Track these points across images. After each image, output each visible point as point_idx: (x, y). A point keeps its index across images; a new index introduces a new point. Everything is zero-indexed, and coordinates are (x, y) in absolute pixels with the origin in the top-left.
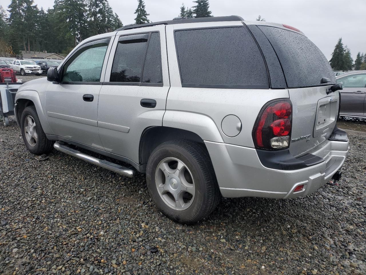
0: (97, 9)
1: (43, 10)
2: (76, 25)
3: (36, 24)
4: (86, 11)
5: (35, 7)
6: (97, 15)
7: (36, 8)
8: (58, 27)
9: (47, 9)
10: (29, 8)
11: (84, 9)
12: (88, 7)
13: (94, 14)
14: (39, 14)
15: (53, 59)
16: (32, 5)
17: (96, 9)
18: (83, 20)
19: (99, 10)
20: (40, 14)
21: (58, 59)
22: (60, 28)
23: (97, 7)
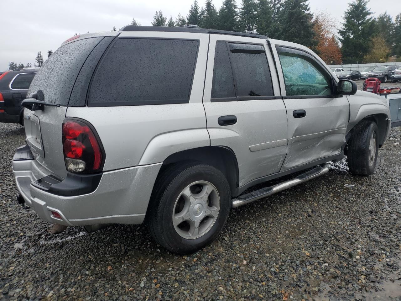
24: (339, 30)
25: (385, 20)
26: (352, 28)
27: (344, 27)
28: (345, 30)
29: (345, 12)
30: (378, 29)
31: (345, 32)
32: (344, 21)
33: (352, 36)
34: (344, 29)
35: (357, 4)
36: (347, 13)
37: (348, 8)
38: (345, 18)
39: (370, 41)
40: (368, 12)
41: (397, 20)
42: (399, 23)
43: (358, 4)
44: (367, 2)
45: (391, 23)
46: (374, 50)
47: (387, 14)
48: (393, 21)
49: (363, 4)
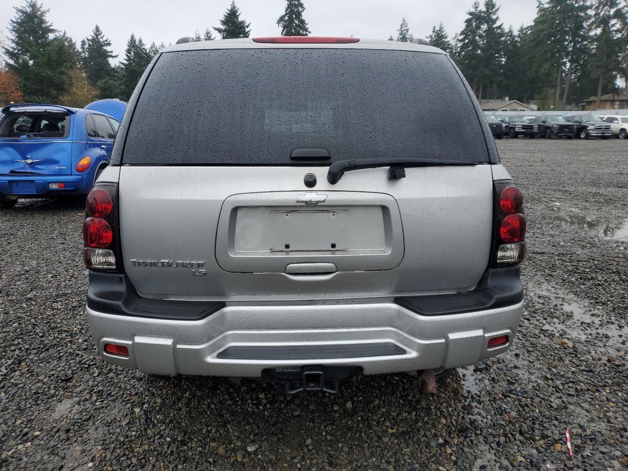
0: (612, 11)
1: (512, 30)
2: (566, 47)
3: (497, 55)
4: (590, 17)
5: (499, 27)
6: (609, 22)
7: (502, 29)
8: (531, 56)
9: (519, 28)
10: (490, 31)
11: (586, 14)
12: (594, 10)
13: (604, 22)
14: (504, 38)
15: (512, 110)
16: (495, 26)
17: (609, 12)
18: (581, 36)
19: (616, 12)
20: (507, 37)
21: (520, 110)
22: (534, 57)
23: (611, 7)
24: (6, 49)
25: (66, 44)
26: (30, 49)
27: (14, 45)
28: (16, 51)
29: (12, 21)
30: (71, 58)
31: (17, 53)
32: (13, 36)
33: (31, 62)
34: (15, 49)
35: (29, 12)
36: (14, 22)
37: (16, 16)
38: (14, 31)
39: (64, 74)
40: (50, 28)
41: (83, 48)
42: (88, 52)
43: (31, 12)
44: (45, 12)
45: (76, 50)
46: (75, 90)
47: (68, 35)
48: (78, 47)
49: (39, 13)
